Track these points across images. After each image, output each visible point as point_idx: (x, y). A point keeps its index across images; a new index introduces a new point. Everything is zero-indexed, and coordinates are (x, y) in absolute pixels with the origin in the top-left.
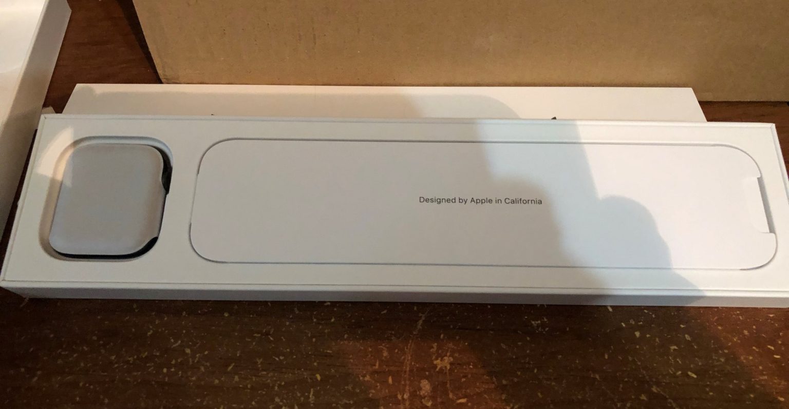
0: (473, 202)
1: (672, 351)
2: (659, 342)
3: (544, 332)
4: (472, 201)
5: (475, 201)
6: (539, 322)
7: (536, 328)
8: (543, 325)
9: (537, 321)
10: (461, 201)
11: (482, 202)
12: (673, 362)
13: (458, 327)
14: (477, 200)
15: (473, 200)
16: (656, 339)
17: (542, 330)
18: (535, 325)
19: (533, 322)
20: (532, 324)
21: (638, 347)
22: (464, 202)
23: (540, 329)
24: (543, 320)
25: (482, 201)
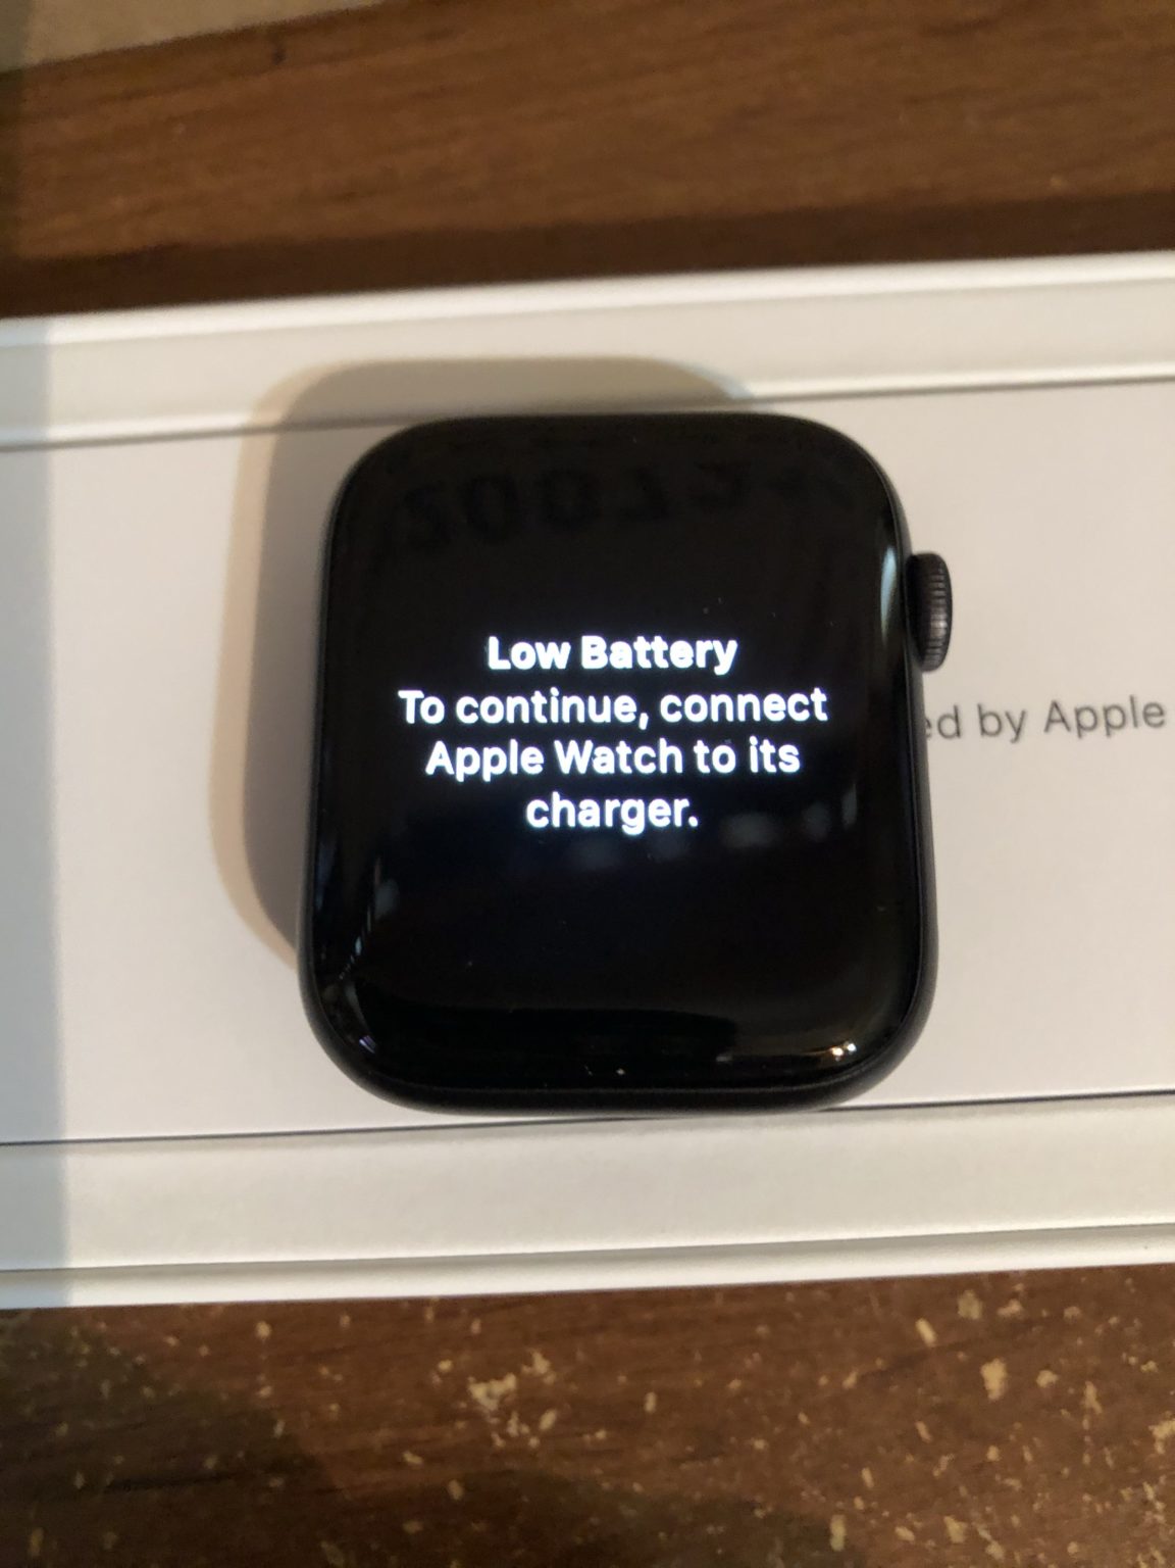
0: (1058, 728)
1: (1160, 1449)
2: (1098, 1408)
3: (534, 1442)
4: (1050, 721)
5: (1071, 719)
6: (510, 1382)
7: (494, 1421)
8: (528, 1403)
9: (500, 1378)
10: (991, 724)
11: (1108, 725)
12: (1160, 1518)
13: (108, 1479)
14: (1078, 712)
15: (1055, 715)
16: (1082, 1396)
17: (525, 1429)
18: (491, 1405)
19: (479, 1391)
20: (474, 1403)
21: (993, 1454)
22: (1009, 732)
23: (513, 1428)
24: (526, 1369)
25: (1107, 719)
